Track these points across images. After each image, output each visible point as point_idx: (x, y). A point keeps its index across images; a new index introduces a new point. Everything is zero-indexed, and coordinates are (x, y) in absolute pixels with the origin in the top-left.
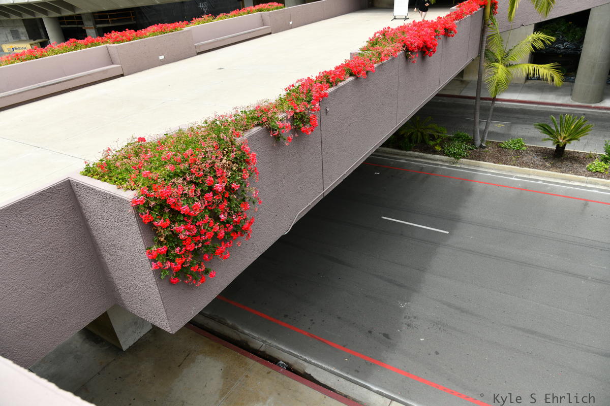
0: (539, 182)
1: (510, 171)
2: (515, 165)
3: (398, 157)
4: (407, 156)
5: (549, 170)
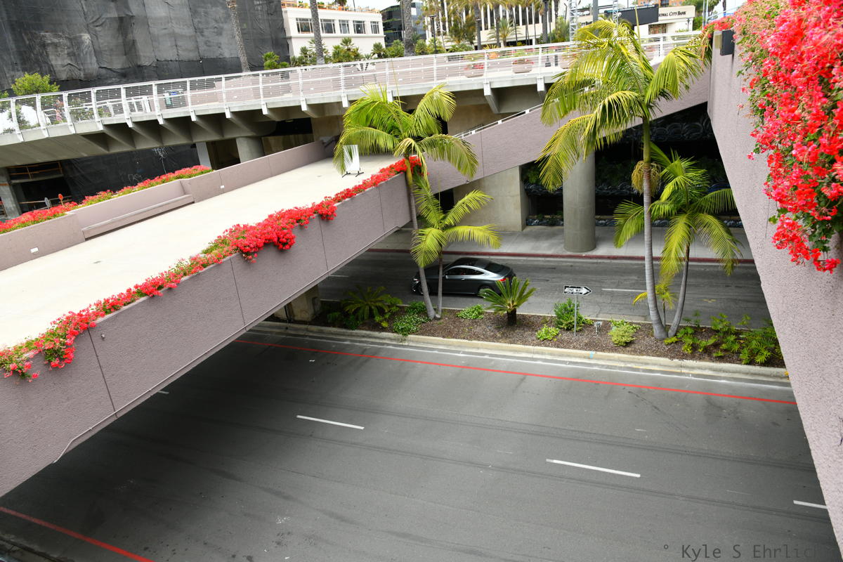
0: (486, 357)
1: (459, 346)
2: (464, 339)
3: (343, 338)
4: (354, 336)
5: (498, 342)
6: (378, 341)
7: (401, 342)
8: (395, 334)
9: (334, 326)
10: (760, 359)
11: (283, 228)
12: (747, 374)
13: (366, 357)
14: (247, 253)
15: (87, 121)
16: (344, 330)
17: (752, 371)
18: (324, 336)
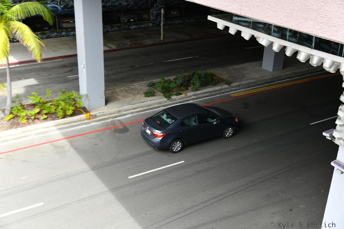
10: (69, 112)
12: (65, 124)
17: (68, 121)
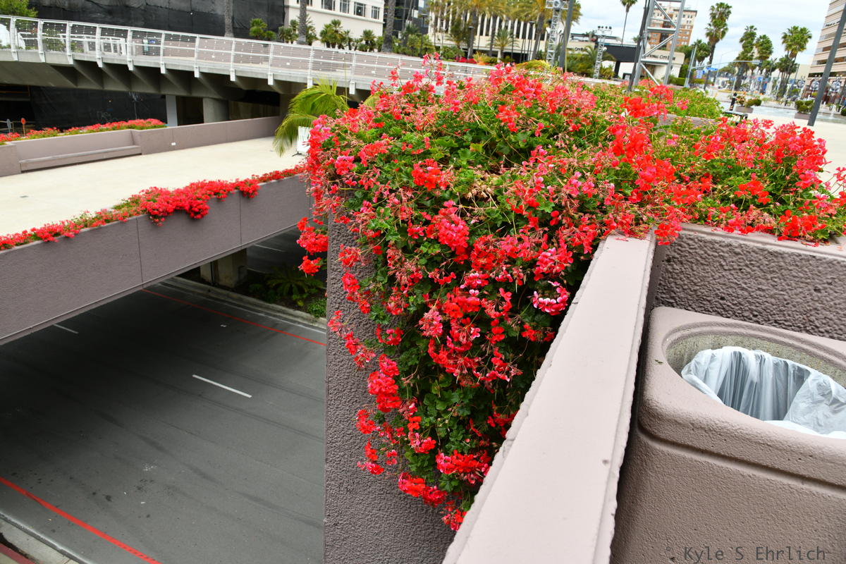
3: (260, 309)
4: (270, 309)
6: (291, 318)
7: (312, 323)
8: (308, 315)
9: (254, 297)
11: (199, 199)
13: (277, 330)
14: (155, 216)
15: (59, 52)
16: (261, 302)
18: (242, 304)
